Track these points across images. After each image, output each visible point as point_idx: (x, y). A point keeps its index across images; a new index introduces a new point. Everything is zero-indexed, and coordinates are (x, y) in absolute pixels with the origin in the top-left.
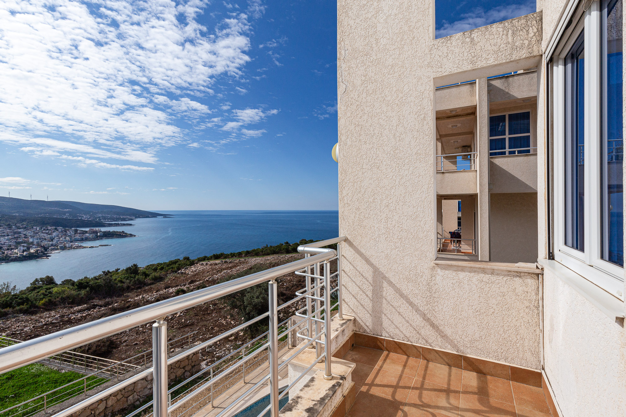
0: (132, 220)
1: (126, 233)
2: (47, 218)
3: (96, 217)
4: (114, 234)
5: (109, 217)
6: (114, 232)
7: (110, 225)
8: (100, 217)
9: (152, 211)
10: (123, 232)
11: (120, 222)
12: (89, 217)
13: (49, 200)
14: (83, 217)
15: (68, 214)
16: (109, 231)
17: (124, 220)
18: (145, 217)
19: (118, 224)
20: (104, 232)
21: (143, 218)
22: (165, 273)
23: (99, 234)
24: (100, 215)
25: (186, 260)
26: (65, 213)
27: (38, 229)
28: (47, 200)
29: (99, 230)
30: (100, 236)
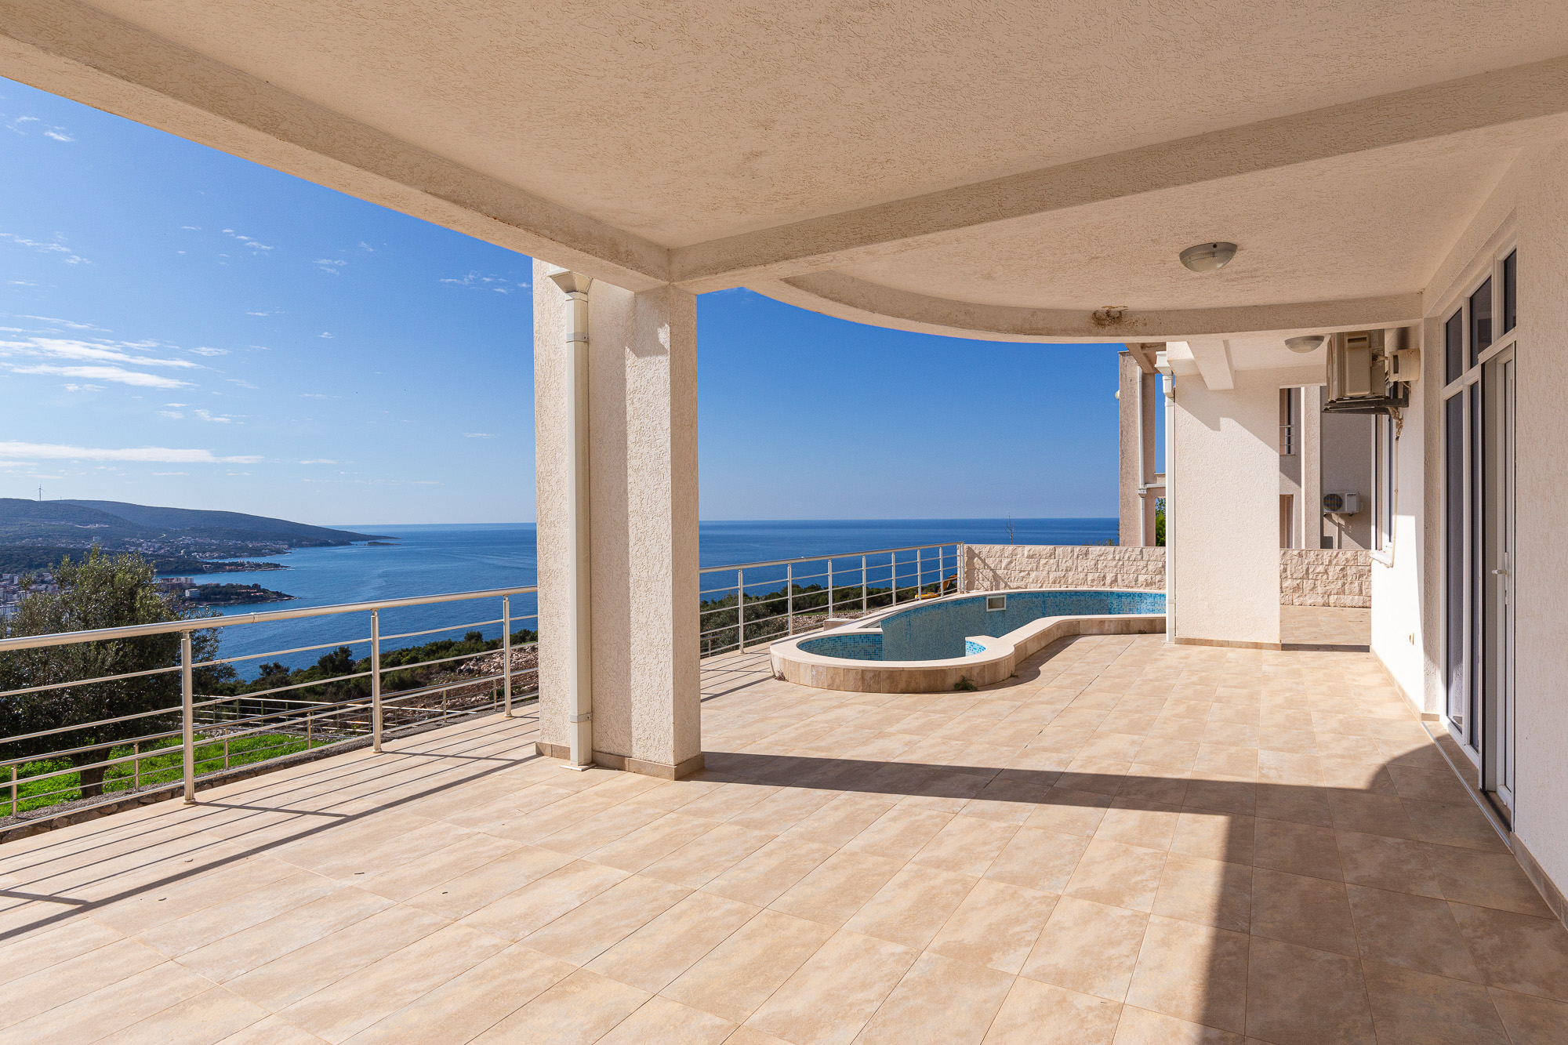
0: (279, 552)
1: (264, 591)
2: (39, 548)
3: (178, 547)
4: (232, 594)
5: (213, 544)
6: (232, 586)
7: (218, 568)
8: (187, 546)
9: (337, 527)
10: (256, 586)
11: (245, 560)
12: (157, 546)
13: (44, 499)
14: (140, 545)
15: (99, 538)
16: (218, 586)
17: (257, 552)
18: (316, 545)
19: (242, 565)
20: (204, 588)
21: (312, 546)
22: (425, 672)
23: (187, 594)
24: (188, 540)
25: (473, 641)
26: (88, 536)
27: (16, 582)
28: (37, 499)
29: (189, 581)
30: (191, 599)
